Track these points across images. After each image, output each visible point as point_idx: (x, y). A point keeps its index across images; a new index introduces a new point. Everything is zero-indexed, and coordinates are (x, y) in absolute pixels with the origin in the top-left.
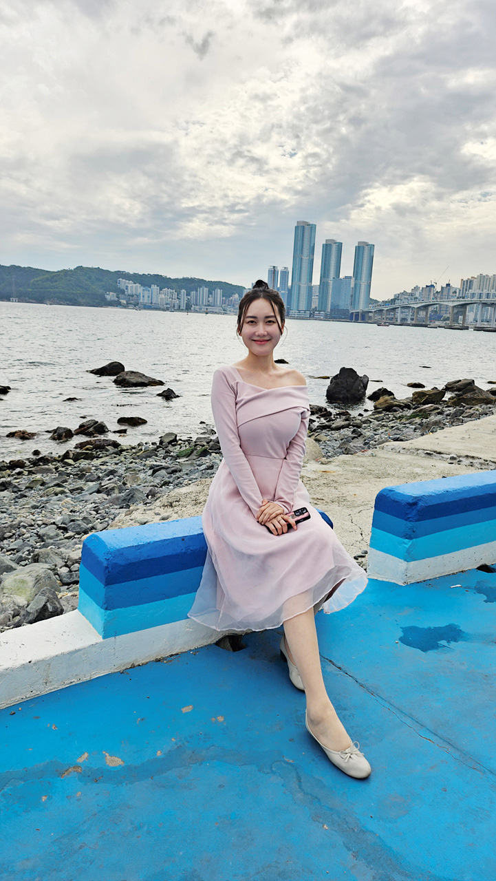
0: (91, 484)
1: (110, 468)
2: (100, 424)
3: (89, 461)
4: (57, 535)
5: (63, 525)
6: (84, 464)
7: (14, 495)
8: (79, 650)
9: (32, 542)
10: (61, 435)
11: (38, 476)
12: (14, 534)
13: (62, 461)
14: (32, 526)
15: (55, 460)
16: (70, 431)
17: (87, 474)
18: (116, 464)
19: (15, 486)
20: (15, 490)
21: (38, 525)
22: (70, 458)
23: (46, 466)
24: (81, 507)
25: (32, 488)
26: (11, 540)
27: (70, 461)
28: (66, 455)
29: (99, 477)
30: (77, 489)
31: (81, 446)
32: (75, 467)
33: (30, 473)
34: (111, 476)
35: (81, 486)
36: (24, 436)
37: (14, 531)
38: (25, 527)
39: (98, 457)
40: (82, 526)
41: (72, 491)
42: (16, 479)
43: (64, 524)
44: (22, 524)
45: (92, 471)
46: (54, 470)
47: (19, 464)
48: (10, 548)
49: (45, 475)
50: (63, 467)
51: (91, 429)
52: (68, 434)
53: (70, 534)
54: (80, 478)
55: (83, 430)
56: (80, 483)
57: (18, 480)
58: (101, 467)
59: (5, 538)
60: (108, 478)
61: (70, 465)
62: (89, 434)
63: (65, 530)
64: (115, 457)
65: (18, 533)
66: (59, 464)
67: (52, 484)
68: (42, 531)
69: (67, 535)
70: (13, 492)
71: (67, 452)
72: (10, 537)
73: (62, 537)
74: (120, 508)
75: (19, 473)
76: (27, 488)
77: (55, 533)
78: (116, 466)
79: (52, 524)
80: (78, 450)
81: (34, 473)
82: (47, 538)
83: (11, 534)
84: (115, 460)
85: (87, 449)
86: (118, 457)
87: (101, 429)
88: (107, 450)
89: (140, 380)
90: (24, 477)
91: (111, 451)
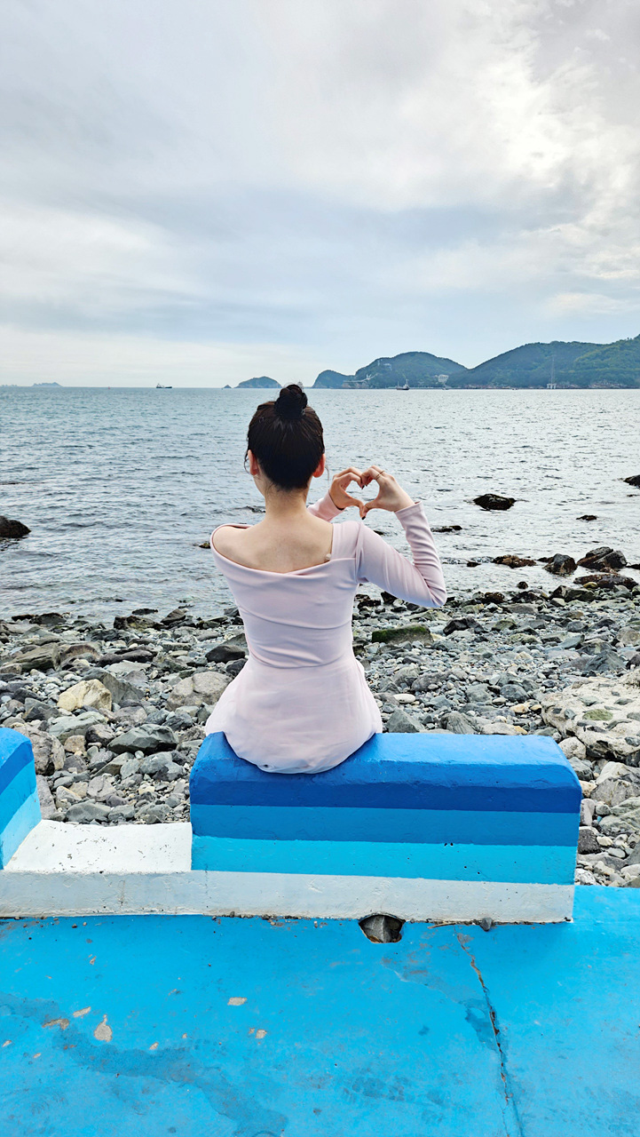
0: (572, 635)
1: (608, 615)
2: (615, 554)
3: (586, 603)
4: (485, 698)
5: (497, 687)
6: (577, 606)
7: (475, 636)
8: (159, 875)
9: (455, 702)
10: (560, 565)
11: (513, 616)
12: (440, 687)
13: (551, 598)
14: (463, 680)
15: (543, 597)
16: (572, 560)
17: (575, 620)
18: (621, 611)
19: (479, 626)
20: (479, 630)
21: (471, 682)
22: (562, 597)
23: (527, 605)
24: (535, 666)
25: (499, 631)
26: (435, 694)
27: (560, 601)
28: (557, 593)
29: (586, 627)
30: (552, 639)
31: (582, 581)
32: (564, 610)
33: (506, 611)
34: (605, 628)
35: (558, 636)
36: (514, 563)
37: (440, 684)
38: (454, 680)
39: (600, 599)
40: (517, 692)
41: (544, 641)
42: (486, 616)
43: (501, 685)
44: (451, 676)
45: (582, 618)
46: (537, 610)
47: (497, 598)
48: (429, 703)
49: (522, 615)
50: (549, 608)
51: (601, 560)
52: (570, 565)
53: (502, 699)
54: (563, 625)
55: (589, 561)
56: (559, 632)
57: (487, 619)
58: (599, 614)
59: (429, 691)
60: (599, 630)
61: (559, 606)
62: (599, 567)
63: (497, 692)
64: (623, 601)
65: (444, 687)
66: (544, 603)
67: (522, 629)
68: (470, 689)
69: (497, 700)
70: (476, 632)
71: (560, 588)
72: (435, 690)
73: (491, 702)
74: (583, 675)
75: (492, 610)
76: (493, 629)
77: (483, 695)
78: (619, 614)
79: (484, 682)
80: (577, 587)
81: (509, 612)
82: (473, 700)
83: (437, 686)
84: (621, 606)
85: (588, 587)
86: (628, 602)
87: (616, 561)
88: (616, 591)
90: (496, 615)
91: (619, 593)
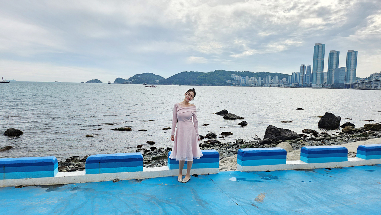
2: (214, 134)
16: (203, 136)
18: (217, 149)
31: (206, 142)
39: (211, 147)
51: (211, 136)
55: (208, 136)
62: (210, 138)
64: (217, 147)
71: (201, 144)
80: (205, 144)
85: (208, 144)
86: (219, 147)
87: (214, 136)
89: (233, 117)
91: (216, 145)
